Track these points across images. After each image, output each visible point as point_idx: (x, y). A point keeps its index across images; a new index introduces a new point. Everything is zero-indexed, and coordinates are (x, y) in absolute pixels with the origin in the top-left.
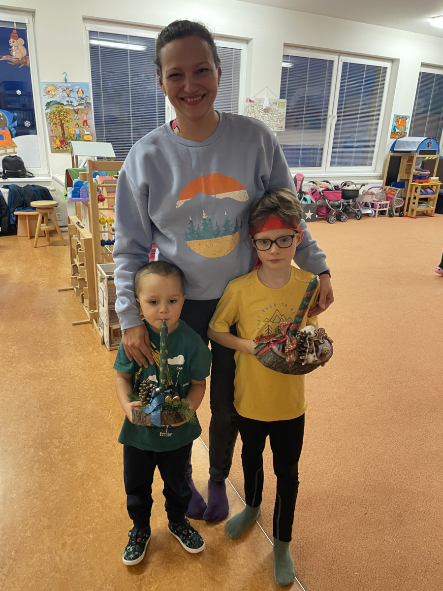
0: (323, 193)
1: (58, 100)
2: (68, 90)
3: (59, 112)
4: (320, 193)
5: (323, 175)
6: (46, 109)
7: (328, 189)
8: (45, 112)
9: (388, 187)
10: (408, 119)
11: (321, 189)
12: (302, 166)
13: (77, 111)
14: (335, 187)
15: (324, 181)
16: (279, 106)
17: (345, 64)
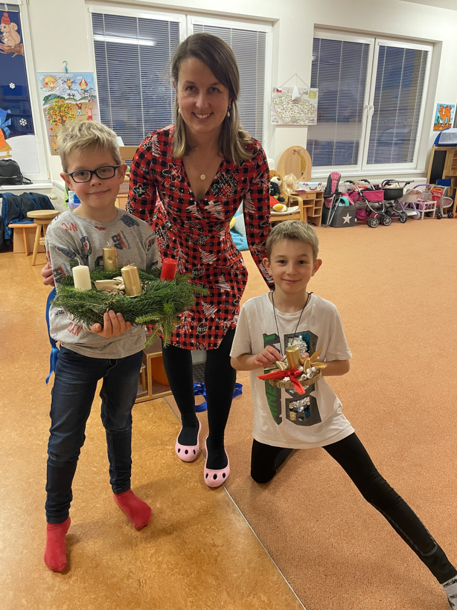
0: (362, 193)
1: (58, 93)
2: (69, 81)
3: (60, 107)
4: (359, 193)
5: (360, 173)
6: (44, 104)
7: (367, 189)
8: (43, 108)
9: (433, 186)
10: (453, 108)
11: (360, 190)
12: (336, 165)
13: (80, 105)
14: (375, 186)
15: (362, 180)
16: (309, 96)
17: (382, 48)
